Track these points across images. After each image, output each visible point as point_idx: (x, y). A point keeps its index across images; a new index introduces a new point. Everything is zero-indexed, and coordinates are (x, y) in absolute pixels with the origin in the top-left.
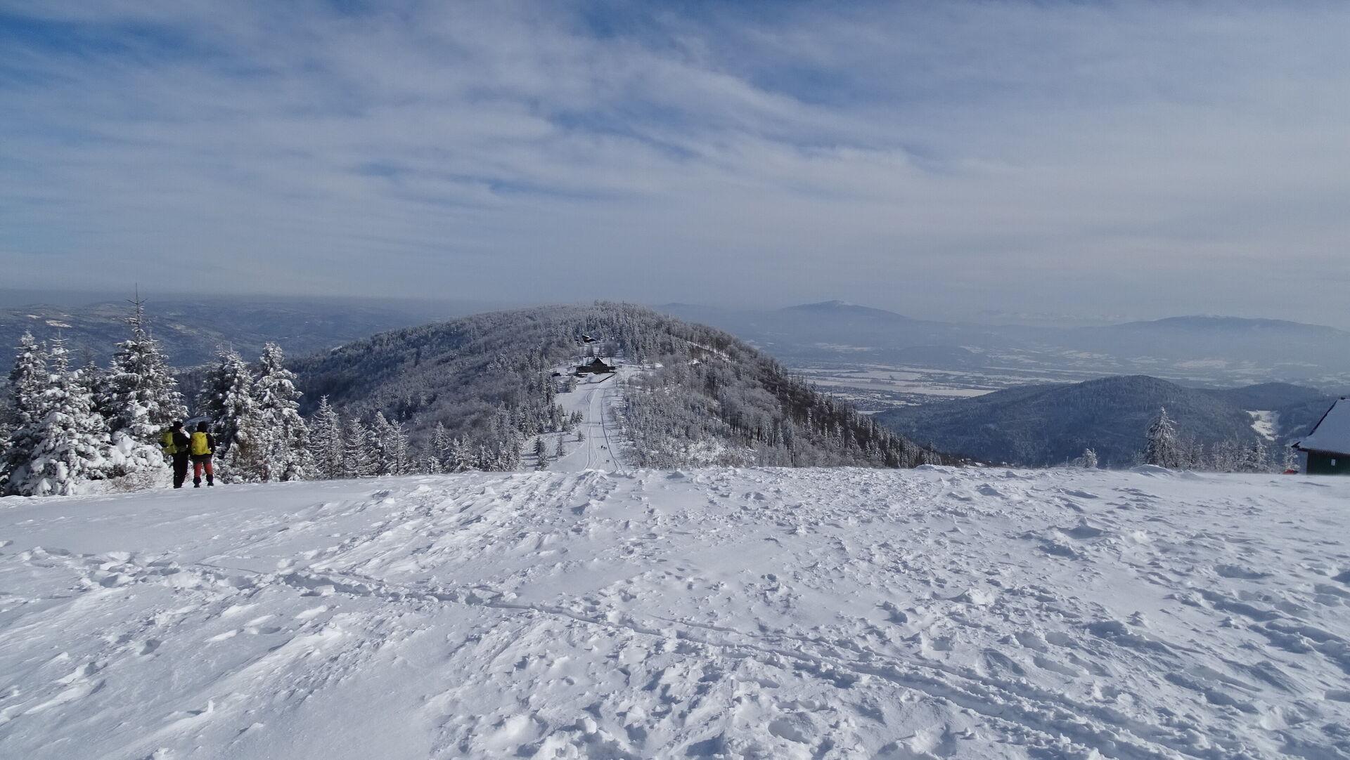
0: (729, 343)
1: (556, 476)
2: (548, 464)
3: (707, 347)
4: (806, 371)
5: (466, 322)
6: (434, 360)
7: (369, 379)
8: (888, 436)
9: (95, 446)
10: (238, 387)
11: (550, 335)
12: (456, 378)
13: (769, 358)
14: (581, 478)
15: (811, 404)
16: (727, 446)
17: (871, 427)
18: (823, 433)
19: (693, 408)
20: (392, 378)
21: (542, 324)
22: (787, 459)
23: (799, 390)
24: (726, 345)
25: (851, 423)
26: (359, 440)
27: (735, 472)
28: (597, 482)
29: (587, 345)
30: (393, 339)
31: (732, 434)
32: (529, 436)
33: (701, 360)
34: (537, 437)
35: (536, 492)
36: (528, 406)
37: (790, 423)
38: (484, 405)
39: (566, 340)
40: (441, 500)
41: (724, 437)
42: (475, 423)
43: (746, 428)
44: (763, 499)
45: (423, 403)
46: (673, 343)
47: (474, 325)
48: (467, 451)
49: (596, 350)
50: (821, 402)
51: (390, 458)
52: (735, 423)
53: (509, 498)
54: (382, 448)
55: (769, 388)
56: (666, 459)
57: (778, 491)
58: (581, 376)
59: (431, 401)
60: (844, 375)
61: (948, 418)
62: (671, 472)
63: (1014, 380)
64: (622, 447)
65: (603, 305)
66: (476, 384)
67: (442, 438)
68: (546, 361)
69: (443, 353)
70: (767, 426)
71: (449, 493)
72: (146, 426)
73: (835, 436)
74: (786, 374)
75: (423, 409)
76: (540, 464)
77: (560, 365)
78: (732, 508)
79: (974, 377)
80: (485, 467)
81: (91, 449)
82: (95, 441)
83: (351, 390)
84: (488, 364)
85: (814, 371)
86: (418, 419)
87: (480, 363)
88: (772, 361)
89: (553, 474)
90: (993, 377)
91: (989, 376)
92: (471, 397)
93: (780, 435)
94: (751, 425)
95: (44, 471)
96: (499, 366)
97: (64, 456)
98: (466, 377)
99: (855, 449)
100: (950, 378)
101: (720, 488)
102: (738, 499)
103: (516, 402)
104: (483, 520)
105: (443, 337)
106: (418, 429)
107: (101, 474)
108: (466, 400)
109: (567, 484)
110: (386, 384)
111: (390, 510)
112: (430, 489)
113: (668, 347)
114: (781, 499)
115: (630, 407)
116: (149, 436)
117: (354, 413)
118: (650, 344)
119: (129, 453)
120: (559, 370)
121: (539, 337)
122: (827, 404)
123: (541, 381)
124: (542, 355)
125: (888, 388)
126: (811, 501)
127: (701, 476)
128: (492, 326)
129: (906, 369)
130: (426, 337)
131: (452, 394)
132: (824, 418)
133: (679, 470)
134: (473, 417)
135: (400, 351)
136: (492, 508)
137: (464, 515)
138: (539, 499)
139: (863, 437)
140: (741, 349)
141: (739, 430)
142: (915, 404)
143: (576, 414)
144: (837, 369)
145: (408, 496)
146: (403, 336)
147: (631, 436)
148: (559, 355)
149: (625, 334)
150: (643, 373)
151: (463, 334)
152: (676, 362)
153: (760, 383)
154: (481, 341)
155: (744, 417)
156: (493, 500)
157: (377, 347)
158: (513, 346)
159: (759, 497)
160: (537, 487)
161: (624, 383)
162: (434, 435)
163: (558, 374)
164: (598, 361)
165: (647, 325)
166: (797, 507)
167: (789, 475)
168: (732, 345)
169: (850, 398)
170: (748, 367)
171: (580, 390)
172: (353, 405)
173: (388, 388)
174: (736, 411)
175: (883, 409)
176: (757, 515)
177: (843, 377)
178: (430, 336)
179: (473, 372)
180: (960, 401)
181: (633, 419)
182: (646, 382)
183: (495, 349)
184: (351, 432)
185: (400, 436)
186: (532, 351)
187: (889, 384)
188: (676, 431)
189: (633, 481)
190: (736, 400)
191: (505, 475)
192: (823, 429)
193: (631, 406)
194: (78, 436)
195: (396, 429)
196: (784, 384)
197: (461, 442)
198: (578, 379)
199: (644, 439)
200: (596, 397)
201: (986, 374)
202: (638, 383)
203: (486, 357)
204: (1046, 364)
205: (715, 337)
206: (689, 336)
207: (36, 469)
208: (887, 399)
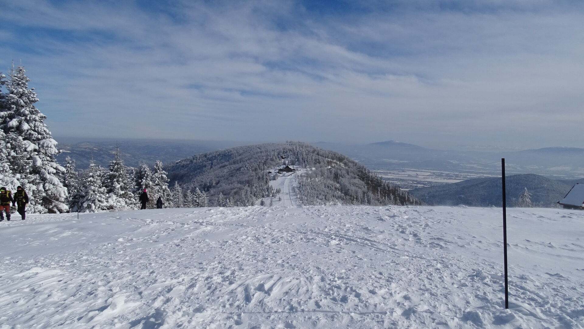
0: (344, 159)
3: (335, 161)
4: (379, 171)
5: (232, 150)
6: (218, 166)
7: (191, 174)
8: (414, 200)
9: (103, 198)
10: (147, 177)
11: (267, 156)
12: (228, 174)
15: (380, 186)
16: (343, 204)
17: (407, 196)
19: (328, 187)
20: (201, 174)
21: (264, 151)
23: (375, 180)
24: (343, 160)
25: (398, 194)
26: (190, 199)
29: (283, 160)
30: (202, 157)
31: (345, 199)
32: (258, 199)
33: (332, 167)
34: (261, 199)
36: (258, 186)
37: (371, 194)
38: (239, 185)
39: (274, 157)
41: (341, 200)
42: (236, 193)
43: (351, 196)
45: (214, 184)
46: (320, 159)
47: (235, 151)
48: (232, 204)
49: (287, 162)
50: (384, 185)
52: (346, 194)
54: (198, 203)
55: (361, 179)
58: (280, 173)
59: (217, 184)
60: (395, 173)
61: (442, 193)
63: (473, 176)
64: (298, 204)
65: (290, 142)
66: (236, 176)
67: (222, 199)
68: (266, 167)
69: (222, 163)
70: (360, 195)
72: (120, 191)
73: (390, 199)
74: (369, 173)
75: (214, 187)
77: (271, 168)
79: (454, 174)
81: (103, 199)
82: (104, 196)
83: (184, 179)
84: (241, 168)
85: (382, 171)
86: (212, 191)
87: (238, 168)
88: (363, 167)
90: (463, 174)
91: (461, 174)
92: (234, 182)
93: (366, 199)
94: (353, 195)
95: (87, 207)
96: (246, 169)
97: (93, 202)
98: (232, 173)
100: (443, 175)
103: (253, 184)
105: (222, 156)
106: (212, 195)
107: (106, 208)
108: (232, 183)
110: (198, 176)
113: (318, 161)
115: (301, 186)
116: (121, 195)
117: (188, 188)
118: (310, 159)
119: (114, 201)
120: (271, 171)
121: (263, 157)
122: (387, 186)
123: (263, 175)
124: (264, 164)
125: (415, 179)
128: (243, 152)
129: (423, 170)
130: (215, 156)
131: (226, 181)
132: (386, 192)
134: (235, 190)
135: (205, 162)
139: (403, 200)
140: (349, 162)
141: (348, 197)
142: (427, 186)
143: (278, 189)
144: (392, 170)
146: (205, 156)
147: (301, 199)
148: (271, 164)
149: (299, 155)
150: (307, 172)
151: (231, 155)
152: (321, 167)
153: (357, 177)
154: (238, 158)
155: (350, 191)
157: (195, 161)
158: (252, 160)
161: (298, 176)
162: (219, 198)
164: (287, 167)
165: (309, 152)
169: (398, 183)
170: (352, 170)
171: (280, 179)
172: (186, 185)
173: (199, 178)
174: (347, 189)
175: (413, 188)
177: (395, 174)
178: (217, 156)
179: (235, 171)
180: (448, 185)
181: (302, 191)
182: (308, 176)
183: (244, 161)
184: (187, 196)
185: (206, 198)
186: (259, 162)
187: (416, 177)
188: (320, 197)
190: (347, 183)
192: (385, 197)
194: (98, 194)
195: (204, 195)
196: (368, 177)
197: (230, 200)
198: (279, 174)
199: (307, 200)
200: (287, 182)
201: (460, 173)
202: (304, 176)
203: (240, 165)
204: (487, 168)
205: (338, 156)
206: (327, 156)
207: (84, 206)
208: (415, 184)
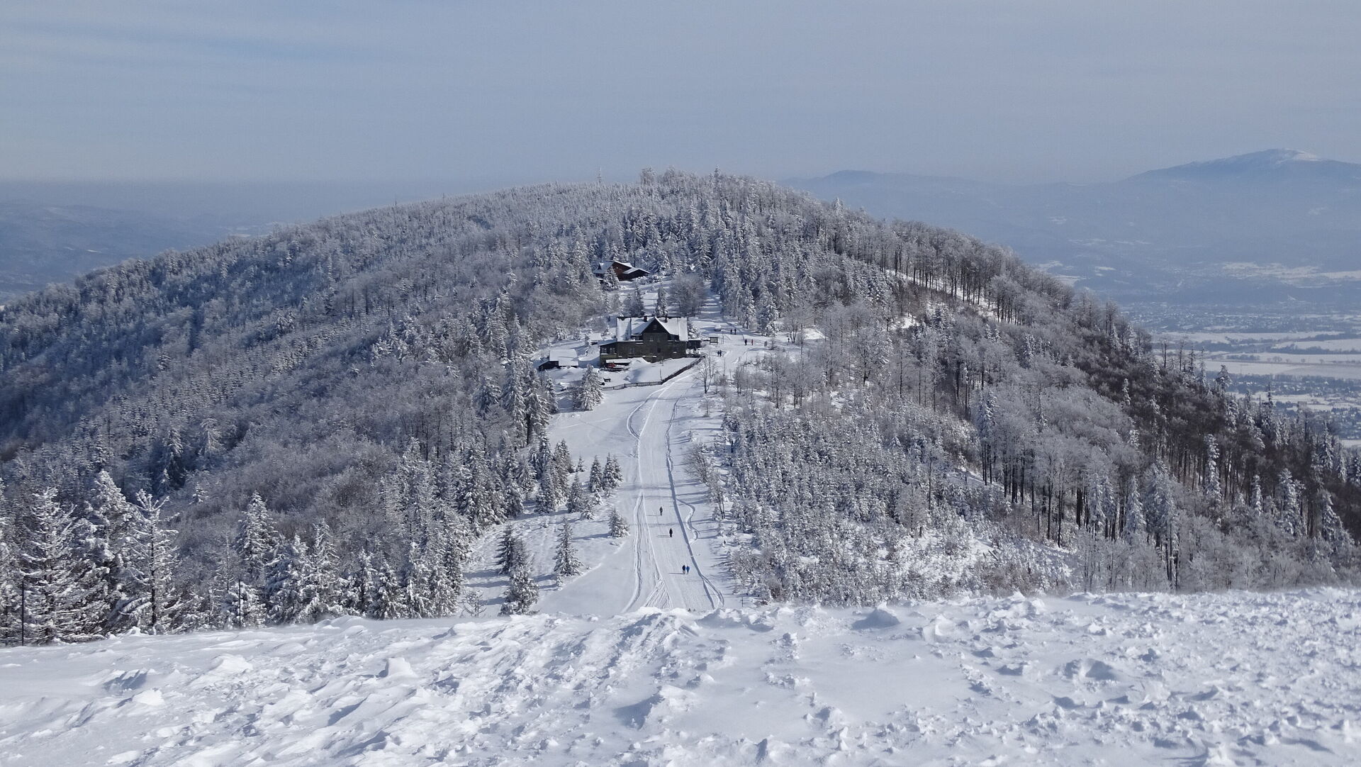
0: (994, 271)
1: (566, 629)
2: (535, 597)
3: (939, 284)
4: (1200, 337)
5: (316, 236)
6: (237, 335)
7: (74, 388)
11: (530, 263)
12: (293, 381)
13: (1102, 307)
14: (631, 631)
15: (1217, 425)
16: (996, 541)
18: (1250, 502)
19: (907, 443)
20: (132, 386)
21: (508, 237)
22: (1155, 570)
23: (1182, 389)
24: (988, 277)
25: (1326, 471)
26: (55, 544)
27: (1031, 608)
28: (675, 641)
29: (625, 286)
30: (132, 284)
31: (1009, 509)
32: (484, 524)
33: (923, 318)
34: (501, 528)
35: (519, 671)
36: (479, 448)
37: (1163, 476)
38: (367, 448)
39: (573, 274)
40: (281, 695)
41: (988, 516)
42: (345, 496)
43: (1046, 493)
44: (1112, 677)
45: (212, 446)
46: (850, 274)
47: (336, 244)
48: (327, 568)
49: (649, 300)
50: (1241, 420)
51: (133, 589)
52: (1016, 481)
53: (451, 685)
54: (113, 564)
55: (1105, 387)
56: (837, 579)
57: (1149, 657)
58: (612, 368)
59: (232, 440)
60: (1301, 346)
62: (860, 611)
64: (725, 549)
65: (665, 180)
66: (346, 395)
67: (263, 535)
68: (523, 332)
69: (258, 316)
70: (1102, 484)
71: (297, 676)
73: (1283, 507)
74: (1148, 348)
75: (214, 462)
76: (514, 596)
77: (558, 340)
78: (1032, 704)
80: (374, 607)
83: (29, 417)
84: (374, 341)
85: (1219, 339)
86: (202, 487)
87: (355, 341)
88: (1110, 316)
89: (559, 622)
92: (334, 427)
93: (1137, 508)
94: (1058, 484)
96: (403, 346)
98: (319, 377)
99: (1336, 541)
101: (996, 650)
102: (1046, 679)
103: (447, 439)
104: (390, 744)
105: (258, 276)
106: (202, 514)
108: (321, 437)
109: (598, 647)
110: (117, 400)
111: (152, 722)
112: (249, 666)
113: (836, 286)
114: (1159, 677)
115: (741, 443)
117: (42, 476)
118: (788, 279)
120: (555, 354)
121: (503, 270)
122: (1259, 424)
123: (511, 382)
124: (510, 317)
126: (1238, 679)
127: (942, 620)
128: (381, 244)
130: (214, 278)
131: (287, 423)
132: (1252, 462)
133: (883, 606)
134: (339, 478)
135: (152, 315)
136: (411, 711)
137: (341, 730)
138: (529, 688)
140: (1028, 286)
141: (1027, 498)
143: (603, 464)
144: (1283, 330)
145: (195, 685)
146: (156, 276)
147: (746, 521)
148: (554, 315)
149: (722, 256)
150: (773, 354)
151: (307, 268)
152: (857, 324)
153: (1079, 374)
154: (355, 283)
155: (1041, 464)
156: (412, 692)
157: (93, 308)
158: (438, 295)
159: (1100, 672)
160: (521, 655)
161: (723, 381)
162: (243, 527)
163: (554, 365)
164: (654, 328)
165: (781, 231)
166: (1203, 697)
167: (1176, 613)
168: (1003, 277)
169: (1321, 405)
170: (1046, 331)
171: (609, 404)
172: (36, 456)
173: (119, 411)
174: (1019, 449)
176: (1099, 720)
177: (1298, 352)
178: (224, 274)
179: (336, 363)
181: (749, 474)
182: (780, 379)
183: (390, 303)
184: (34, 524)
185: (158, 532)
186: (484, 305)
188: (862, 505)
189: (765, 636)
190: (1017, 419)
191: (430, 627)
192: (1249, 490)
193: (745, 442)
195: (146, 515)
196: (1143, 375)
197: (311, 543)
198: (606, 374)
199: (780, 526)
200: (654, 420)
202: (759, 383)
203: (369, 324)
205: (957, 255)
206: (891, 254)
